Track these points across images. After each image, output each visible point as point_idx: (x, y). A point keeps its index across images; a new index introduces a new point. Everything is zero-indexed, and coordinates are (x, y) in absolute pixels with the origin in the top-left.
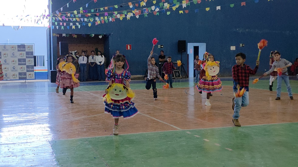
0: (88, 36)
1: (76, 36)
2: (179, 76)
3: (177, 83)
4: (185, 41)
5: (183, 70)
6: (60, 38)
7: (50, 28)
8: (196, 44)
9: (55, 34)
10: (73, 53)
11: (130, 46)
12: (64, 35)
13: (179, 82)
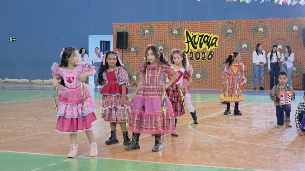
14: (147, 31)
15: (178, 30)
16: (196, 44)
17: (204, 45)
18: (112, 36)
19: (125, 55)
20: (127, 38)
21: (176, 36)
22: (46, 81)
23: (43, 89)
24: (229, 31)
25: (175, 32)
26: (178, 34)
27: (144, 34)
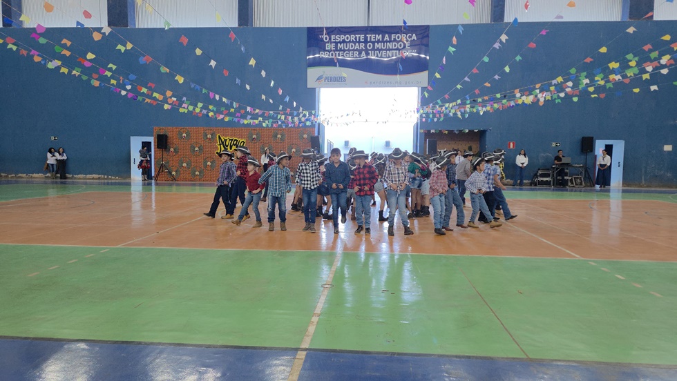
0: (460, 131)
1: (446, 132)
2: (581, 184)
3: (578, 193)
4: (592, 138)
5: (587, 176)
6: (428, 134)
7: (417, 123)
8: (609, 142)
9: (422, 131)
10: (442, 151)
11: (513, 143)
12: (433, 131)
13: (580, 191)
14: (184, 135)
15: (212, 135)
16: (227, 146)
17: (234, 147)
18: (153, 138)
19: (165, 154)
20: (166, 140)
21: (210, 139)
22: (88, 176)
23: (86, 184)
24: (254, 137)
25: (209, 136)
26: (212, 138)
27: (182, 137)
